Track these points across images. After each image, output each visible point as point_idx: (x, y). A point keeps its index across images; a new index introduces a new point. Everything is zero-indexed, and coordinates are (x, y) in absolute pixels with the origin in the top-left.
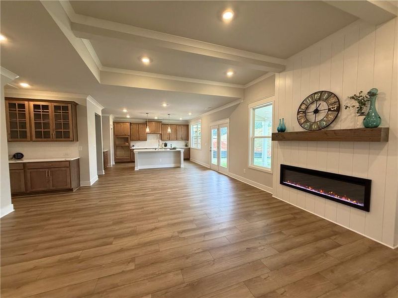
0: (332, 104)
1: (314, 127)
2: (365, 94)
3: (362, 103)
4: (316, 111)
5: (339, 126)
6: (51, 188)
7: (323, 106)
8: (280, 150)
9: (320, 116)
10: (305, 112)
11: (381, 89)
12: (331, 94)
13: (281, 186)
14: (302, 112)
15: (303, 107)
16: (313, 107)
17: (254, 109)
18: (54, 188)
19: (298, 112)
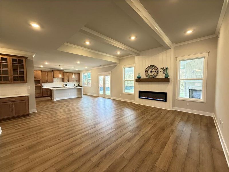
0: (156, 70)
1: (151, 77)
2: (165, 68)
3: (164, 70)
4: (151, 72)
5: (158, 77)
6: (14, 115)
7: (153, 70)
8: (138, 85)
9: (153, 74)
10: (147, 72)
11: (168, 67)
12: (155, 66)
13: (139, 99)
14: (146, 72)
15: (147, 70)
16: (150, 70)
17: (124, 68)
18: (16, 115)
19: (145, 72)
